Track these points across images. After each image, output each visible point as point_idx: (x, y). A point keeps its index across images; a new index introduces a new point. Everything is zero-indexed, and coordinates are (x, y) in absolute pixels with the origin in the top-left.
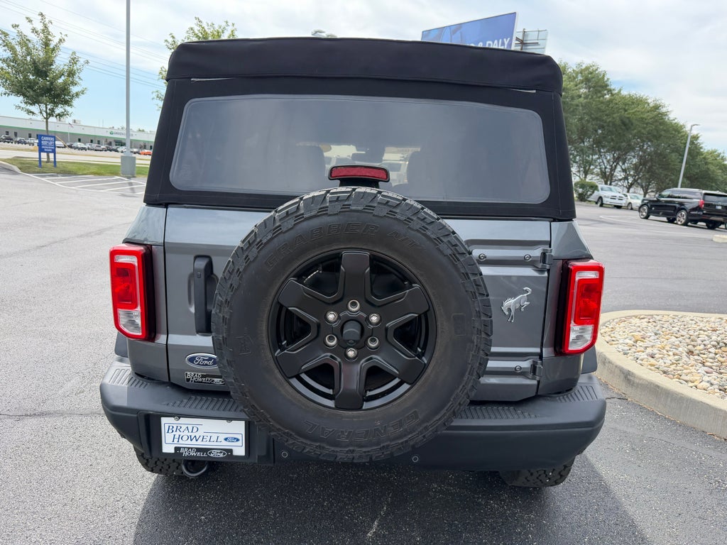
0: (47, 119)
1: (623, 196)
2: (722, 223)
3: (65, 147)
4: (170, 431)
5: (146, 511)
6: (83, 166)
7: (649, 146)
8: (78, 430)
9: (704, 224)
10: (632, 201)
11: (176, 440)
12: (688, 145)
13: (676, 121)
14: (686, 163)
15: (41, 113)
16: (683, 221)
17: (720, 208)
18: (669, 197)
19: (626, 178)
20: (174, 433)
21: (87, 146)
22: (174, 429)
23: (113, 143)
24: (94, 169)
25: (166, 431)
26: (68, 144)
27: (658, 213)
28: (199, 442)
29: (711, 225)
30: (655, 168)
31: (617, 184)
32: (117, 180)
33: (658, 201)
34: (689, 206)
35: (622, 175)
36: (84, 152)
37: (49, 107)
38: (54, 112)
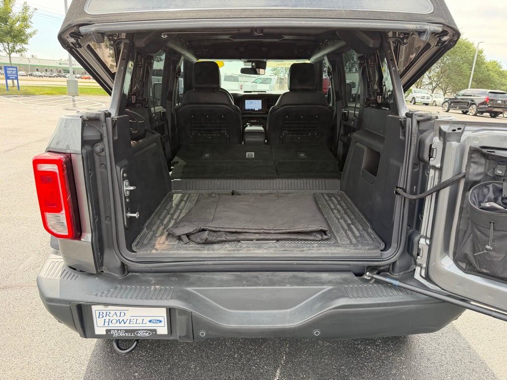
0: (10, 54)
1: (430, 96)
2: (501, 113)
3: (27, 76)
4: (101, 316)
5: (90, 370)
6: (39, 89)
7: (448, 60)
8: (34, 300)
9: (489, 114)
10: (437, 100)
11: (106, 324)
12: (476, 58)
13: (467, 40)
14: (474, 71)
15: (5, 50)
16: (474, 113)
17: (500, 102)
18: (463, 95)
19: (431, 83)
20: (104, 318)
21: (43, 74)
22: (104, 315)
23: (62, 71)
24: (47, 91)
25: (97, 317)
26: (29, 73)
27: (456, 107)
28: (127, 324)
29: (493, 115)
30: (451, 75)
31: (425, 87)
32: (65, 98)
33: (456, 99)
34: (477, 102)
35: (428, 81)
36: (41, 78)
37: (11, 45)
38: (15, 48)
